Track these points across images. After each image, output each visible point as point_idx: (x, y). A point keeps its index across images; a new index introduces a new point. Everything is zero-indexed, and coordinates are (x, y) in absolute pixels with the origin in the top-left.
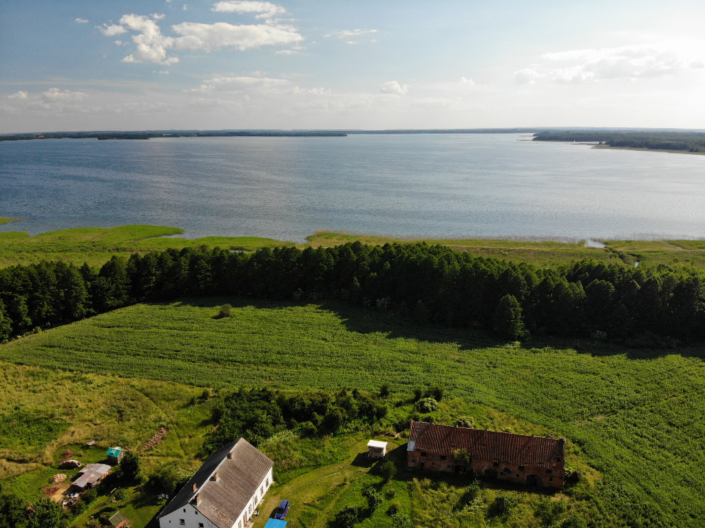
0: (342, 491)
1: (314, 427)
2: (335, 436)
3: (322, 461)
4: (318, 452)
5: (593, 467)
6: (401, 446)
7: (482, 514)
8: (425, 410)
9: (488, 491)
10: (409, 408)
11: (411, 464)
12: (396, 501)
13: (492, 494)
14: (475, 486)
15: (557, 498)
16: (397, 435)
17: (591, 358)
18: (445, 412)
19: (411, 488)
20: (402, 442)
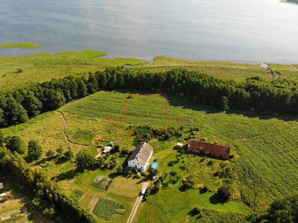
0: (170, 156)
1: (162, 138)
2: (168, 141)
3: (165, 148)
4: (164, 145)
5: (238, 154)
6: (186, 145)
7: (206, 164)
8: (193, 135)
9: (208, 158)
10: (189, 133)
11: (188, 150)
12: (184, 160)
13: (209, 159)
14: (205, 157)
15: (226, 162)
16: (185, 142)
17: (247, 118)
18: (199, 135)
19: (188, 156)
20: (187, 143)
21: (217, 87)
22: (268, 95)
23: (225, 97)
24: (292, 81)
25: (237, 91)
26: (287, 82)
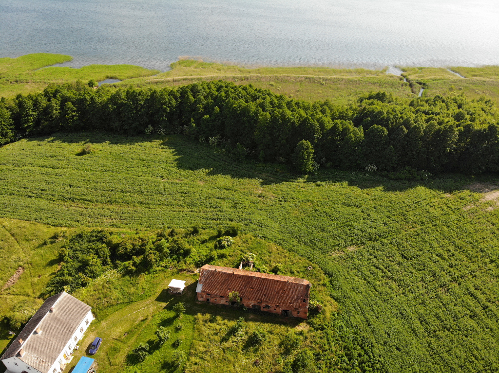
0: (144, 326)
1: (134, 268)
2: (149, 273)
3: (133, 298)
5: (334, 298)
7: (241, 345)
9: (251, 323)
10: (211, 245)
13: (252, 327)
14: (242, 320)
15: (300, 328)
16: (196, 271)
17: (359, 190)
18: (237, 246)
19: (195, 321)
21: (289, 118)
22: (406, 131)
23: (306, 143)
24: (454, 100)
25: (335, 127)
26: (443, 101)
